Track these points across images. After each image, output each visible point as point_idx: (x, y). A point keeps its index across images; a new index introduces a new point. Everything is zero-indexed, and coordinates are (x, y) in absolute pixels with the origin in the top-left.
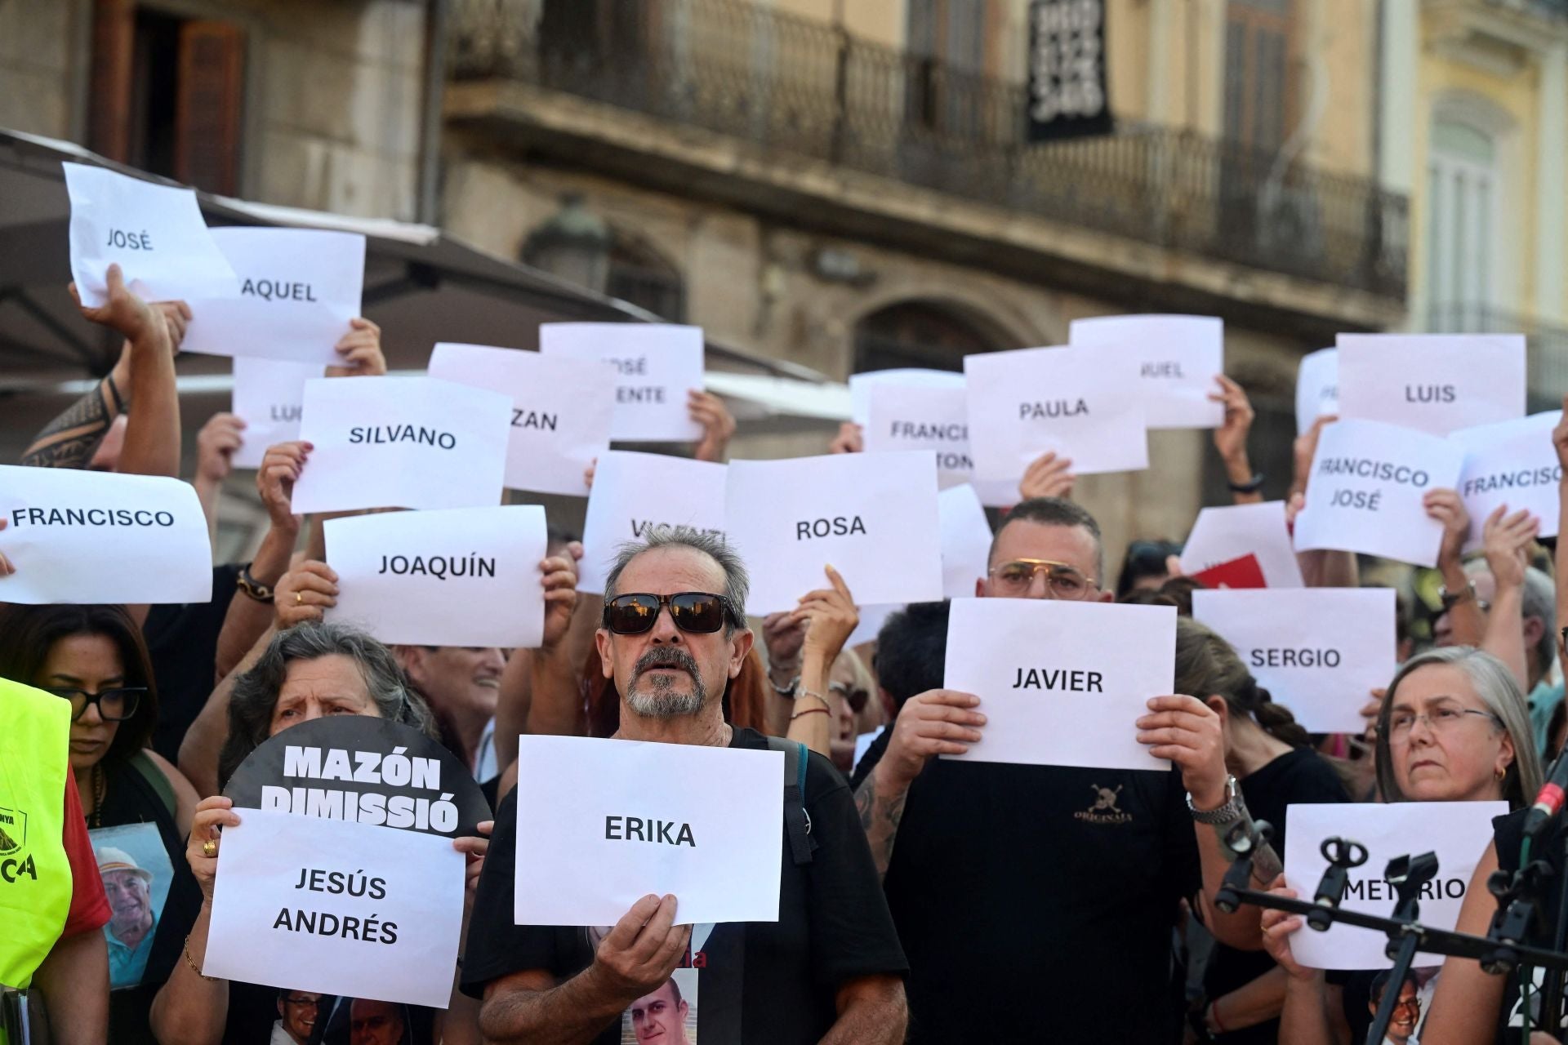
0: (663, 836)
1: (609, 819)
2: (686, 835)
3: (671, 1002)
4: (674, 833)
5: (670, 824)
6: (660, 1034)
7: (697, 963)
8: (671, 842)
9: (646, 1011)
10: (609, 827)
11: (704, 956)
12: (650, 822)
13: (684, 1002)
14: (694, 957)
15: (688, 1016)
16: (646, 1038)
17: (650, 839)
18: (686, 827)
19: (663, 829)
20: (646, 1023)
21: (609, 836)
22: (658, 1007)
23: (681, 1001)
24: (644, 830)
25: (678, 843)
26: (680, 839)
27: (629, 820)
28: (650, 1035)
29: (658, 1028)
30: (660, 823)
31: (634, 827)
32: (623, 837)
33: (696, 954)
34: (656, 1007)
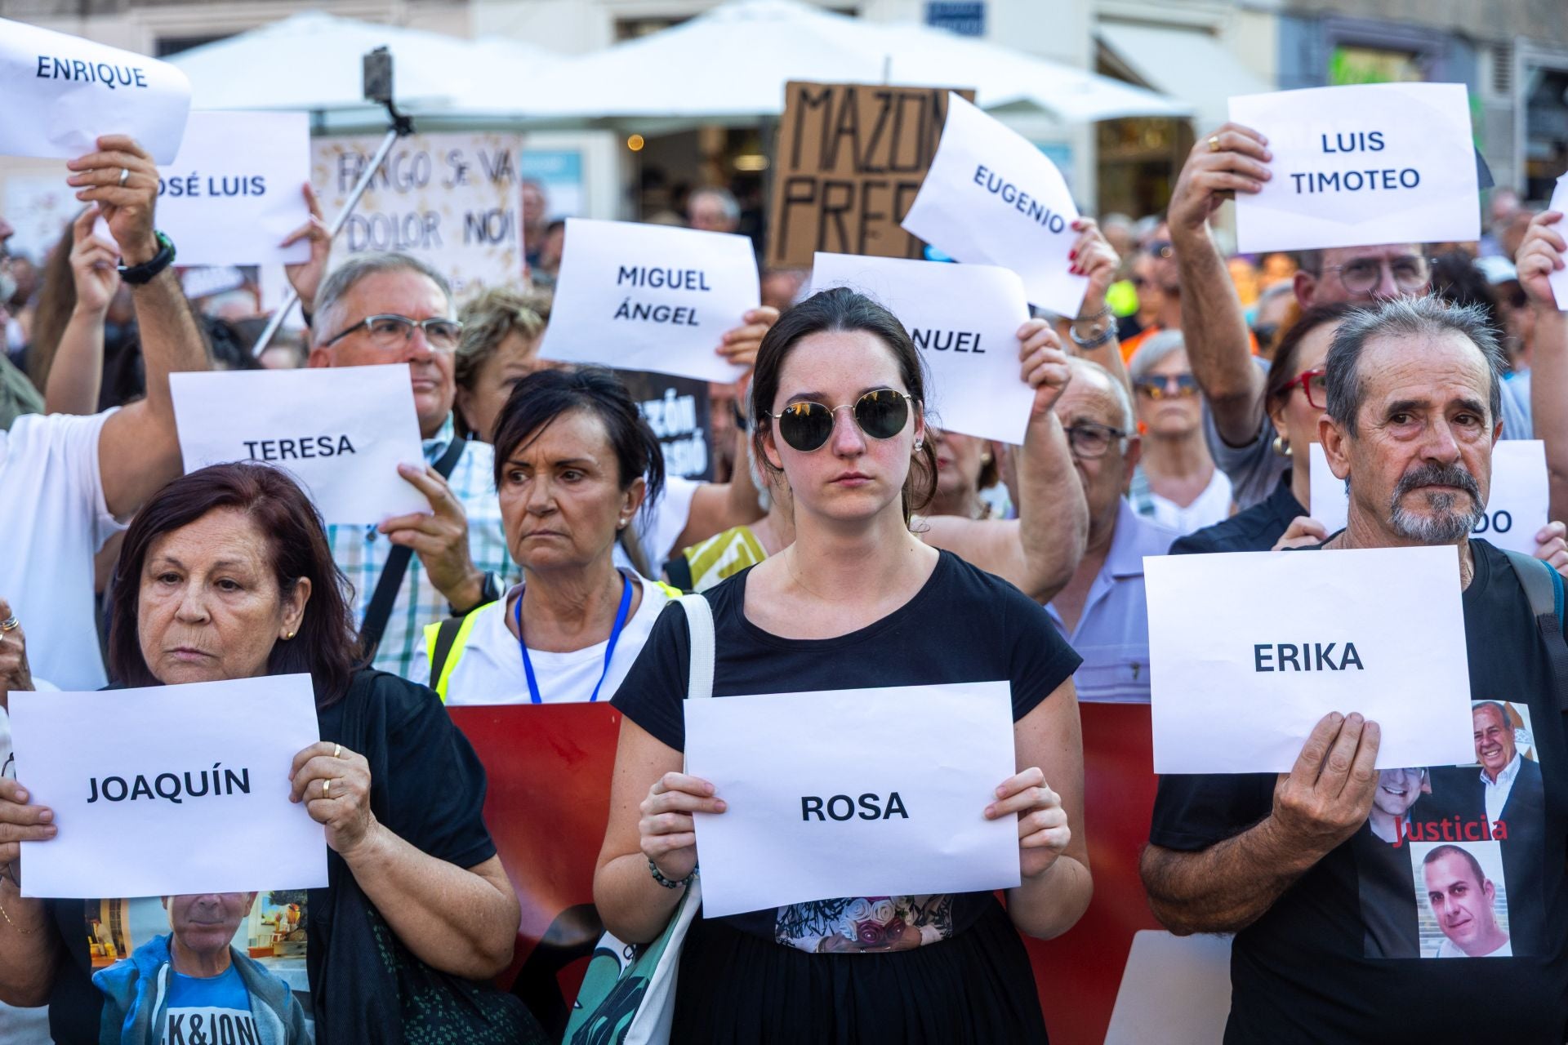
0: (1324, 662)
1: (1258, 648)
2: (1351, 657)
3: (1473, 883)
4: (1336, 656)
5: (1331, 646)
6: (1467, 921)
7: (1497, 834)
8: (1333, 667)
9: (1446, 895)
10: (1259, 658)
11: (1503, 823)
12: (1306, 647)
13: (1489, 883)
14: (1492, 828)
15: (1496, 899)
16: (1454, 926)
17: (1308, 668)
18: (1350, 646)
19: (1323, 653)
20: (1448, 906)
21: (1259, 668)
22: (1460, 890)
23: (1485, 882)
24: (1300, 658)
25: (1343, 667)
26: (1345, 662)
27: (1281, 647)
28: (1457, 922)
29: (1463, 915)
30: (1318, 646)
31: (1288, 655)
32: (1277, 667)
33: (1495, 823)
34: (1457, 889)
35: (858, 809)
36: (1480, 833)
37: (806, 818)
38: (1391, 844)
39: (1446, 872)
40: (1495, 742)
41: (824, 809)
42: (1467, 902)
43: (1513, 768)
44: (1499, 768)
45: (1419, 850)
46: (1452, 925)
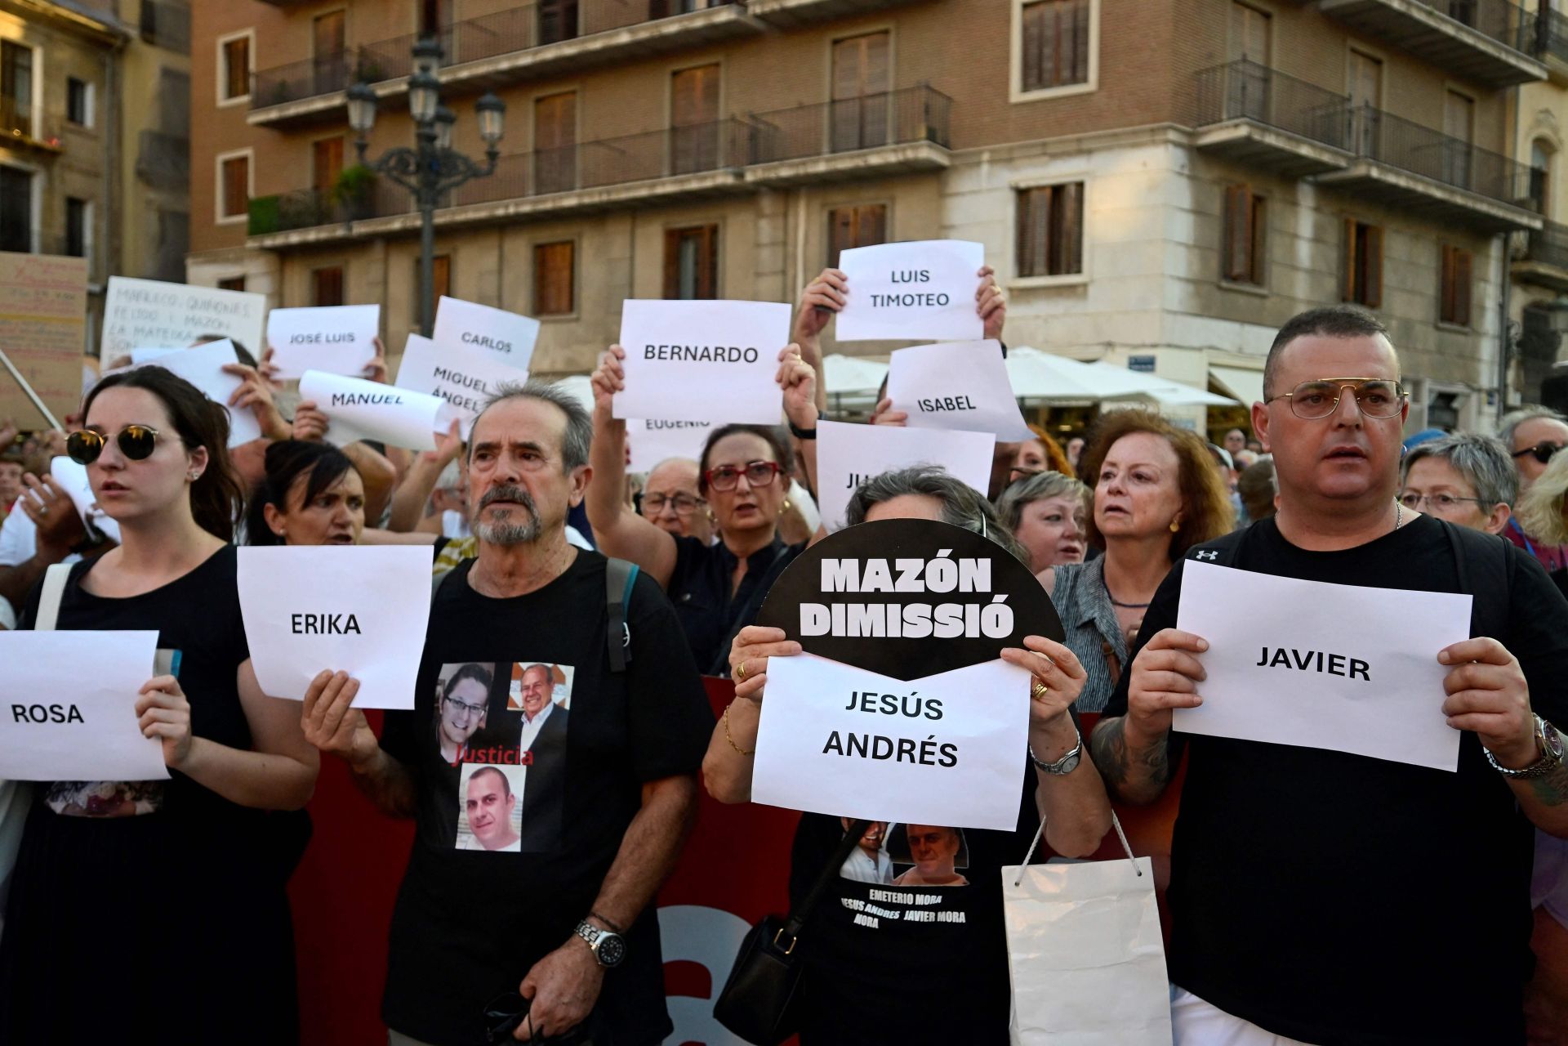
0: (333, 627)
1: (294, 616)
2: (353, 625)
3: (501, 795)
4: (342, 624)
5: (339, 616)
6: (490, 823)
7: (526, 761)
8: (339, 632)
9: (480, 803)
10: (294, 624)
11: (531, 754)
12: (323, 617)
13: (513, 796)
14: (523, 755)
15: (515, 808)
16: (479, 827)
17: (322, 632)
18: (352, 617)
19: (333, 621)
20: (479, 812)
21: (295, 631)
22: (490, 800)
23: (510, 795)
24: (318, 625)
25: (346, 632)
26: (348, 628)
27: (307, 616)
28: (483, 823)
29: (489, 818)
30: (330, 617)
31: (311, 622)
32: (304, 631)
33: (525, 753)
34: (488, 799)
35: (50, 715)
36: (514, 760)
37: (17, 720)
38: (450, 764)
39: (484, 786)
40: (537, 693)
41: (27, 714)
42: (493, 809)
43: (546, 712)
44: (535, 712)
45: (468, 769)
46: (479, 825)
